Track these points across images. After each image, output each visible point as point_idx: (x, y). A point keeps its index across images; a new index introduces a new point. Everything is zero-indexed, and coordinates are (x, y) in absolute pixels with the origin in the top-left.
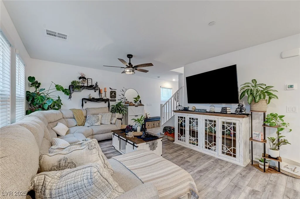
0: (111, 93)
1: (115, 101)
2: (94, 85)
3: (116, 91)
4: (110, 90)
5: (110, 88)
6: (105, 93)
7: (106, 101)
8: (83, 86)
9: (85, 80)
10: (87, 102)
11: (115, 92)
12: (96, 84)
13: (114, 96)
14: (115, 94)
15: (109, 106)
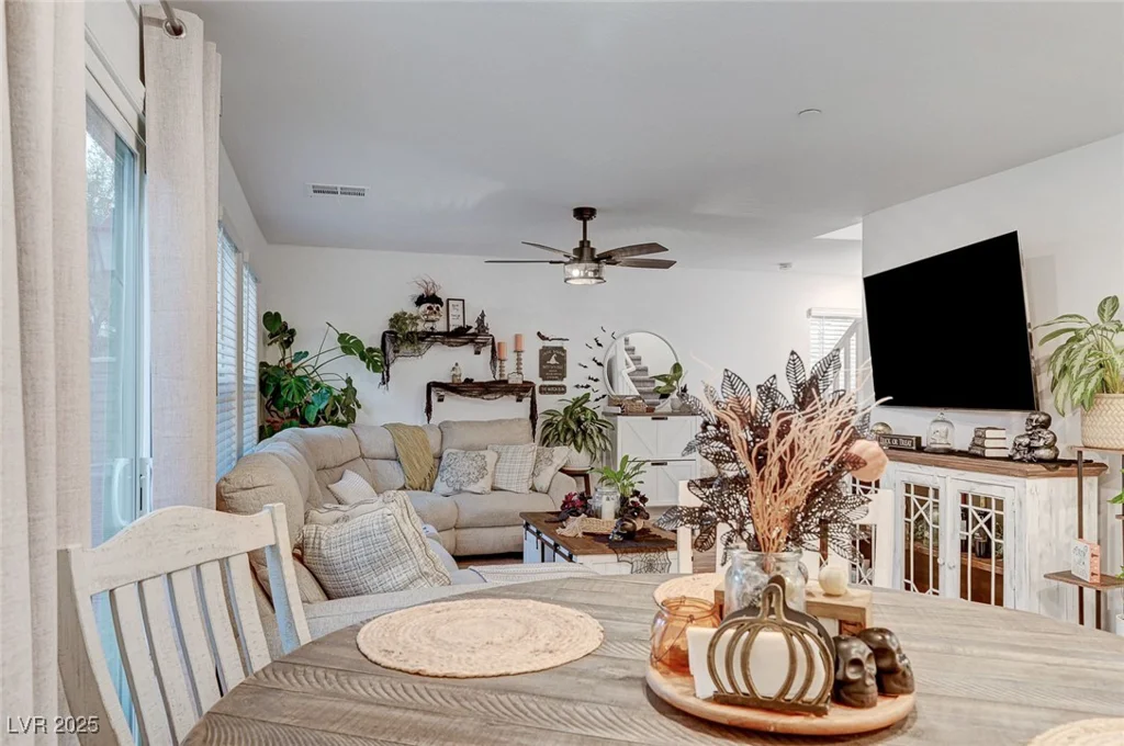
0: (545, 354)
1: (562, 390)
2: (470, 328)
3: (566, 345)
4: (541, 344)
5: (539, 334)
6: (519, 360)
7: (522, 390)
8: (428, 334)
9: (438, 308)
10: (446, 398)
11: (561, 349)
12: (481, 321)
13: (559, 371)
14: (562, 360)
15: (533, 417)
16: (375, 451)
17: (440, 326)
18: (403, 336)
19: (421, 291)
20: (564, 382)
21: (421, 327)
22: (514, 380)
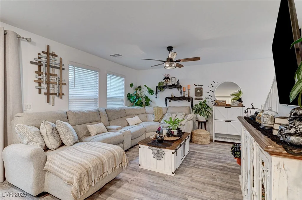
0: (196, 90)
1: (201, 99)
2: (175, 84)
3: (202, 87)
4: (195, 87)
5: (194, 84)
6: (189, 91)
7: (189, 99)
10: (171, 101)
11: (201, 88)
12: (178, 82)
13: (200, 94)
14: (201, 91)
15: (192, 106)
16: (149, 112)
17: (170, 84)
18: (161, 87)
19: (164, 77)
20: (202, 97)
21: (165, 85)
22: (186, 96)
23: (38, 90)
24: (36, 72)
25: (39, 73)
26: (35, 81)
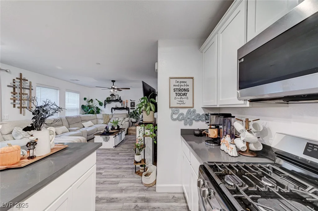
0: (131, 103)
1: (134, 109)
3: (135, 102)
4: (131, 101)
6: (127, 104)
7: (127, 109)
9: (114, 96)
10: (114, 110)
11: (134, 102)
12: (120, 98)
14: (134, 104)
15: (129, 113)
16: (99, 118)
17: (114, 99)
18: (108, 101)
19: (111, 94)
20: (135, 107)
21: (111, 99)
22: (125, 107)
23: (13, 105)
24: (12, 93)
25: (14, 93)
26: (11, 99)
